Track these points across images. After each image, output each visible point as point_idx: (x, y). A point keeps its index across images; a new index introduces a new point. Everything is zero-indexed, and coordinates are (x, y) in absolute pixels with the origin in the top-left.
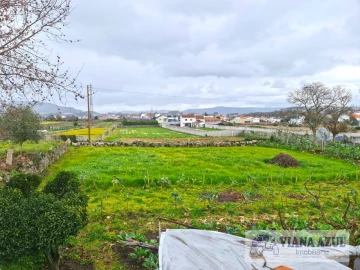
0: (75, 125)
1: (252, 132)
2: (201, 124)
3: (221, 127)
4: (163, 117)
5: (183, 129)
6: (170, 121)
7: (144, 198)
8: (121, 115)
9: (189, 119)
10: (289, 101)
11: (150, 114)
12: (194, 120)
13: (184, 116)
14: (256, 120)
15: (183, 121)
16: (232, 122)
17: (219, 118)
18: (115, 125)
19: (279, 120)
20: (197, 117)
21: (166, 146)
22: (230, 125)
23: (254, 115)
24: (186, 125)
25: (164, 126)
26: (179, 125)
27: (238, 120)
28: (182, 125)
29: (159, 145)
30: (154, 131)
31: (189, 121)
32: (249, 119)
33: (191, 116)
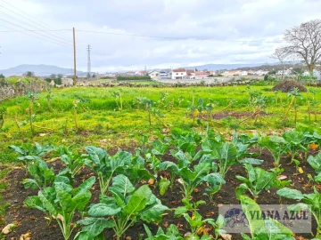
2: (192, 76)
3: (211, 78)
4: (155, 73)
5: (174, 81)
6: (162, 76)
9: (180, 73)
11: (143, 72)
12: (185, 74)
13: (175, 71)
14: (245, 73)
15: (174, 75)
17: (208, 72)
19: (267, 73)
20: (187, 71)
22: (220, 76)
23: (242, 69)
24: (177, 78)
25: (156, 80)
26: (170, 78)
27: (227, 73)
28: (173, 78)
31: (180, 75)
32: (238, 72)
33: (181, 70)
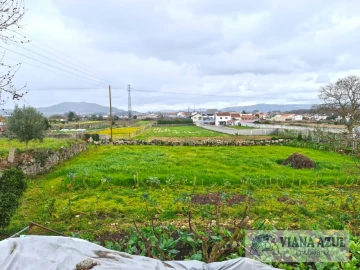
0: (113, 124)
1: (287, 131)
2: (236, 123)
3: (257, 126)
4: (199, 116)
5: (217, 128)
6: (205, 119)
7: (125, 198)
8: (160, 114)
9: (224, 118)
10: (320, 96)
11: (186, 113)
12: (229, 118)
13: (219, 115)
14: (299, 118)
15: (218, 119)
16: (271, 119)
17: (258, 115)
18: (150, 124)
19: (325, 118)
20: (233, 115)
21: (185, 145)
22: (267, 123)
23: (297, 113)
24: (221, 123)
25: (198, 125)
26: (214, 124)
27: (278, 118)
28: (217, 124)
29: (178, 144)
30: (187, 130)
31: (224, 119)
32: (291, 116)
33: (226, 114)
